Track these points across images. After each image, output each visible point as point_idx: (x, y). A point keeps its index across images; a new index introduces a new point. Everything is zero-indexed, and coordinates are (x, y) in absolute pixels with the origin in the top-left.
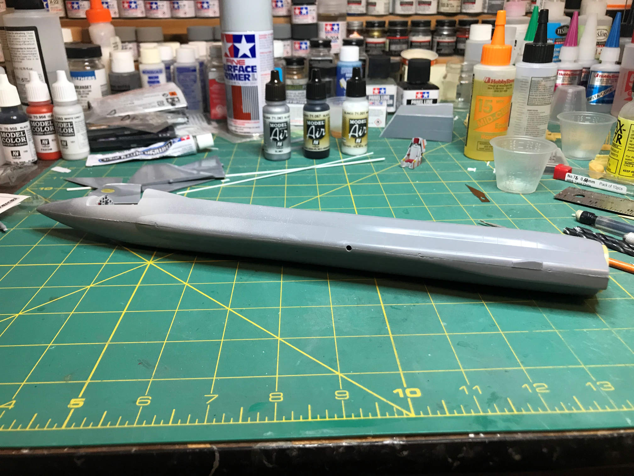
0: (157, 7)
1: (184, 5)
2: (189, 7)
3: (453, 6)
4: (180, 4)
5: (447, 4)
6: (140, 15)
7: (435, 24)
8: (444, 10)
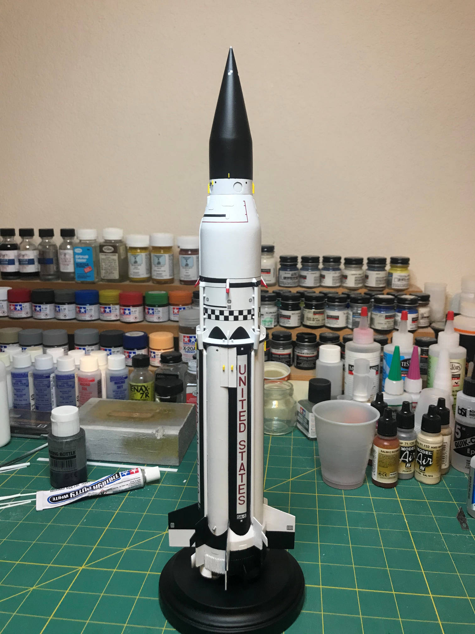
0: (40, 310)
1: (65, 309)
2: (69, 311)
3: (319, 320)
4: (61, 308)
5: (313, 318)
6: (24, 315)
7: (296, 338)
8: (310, 324)
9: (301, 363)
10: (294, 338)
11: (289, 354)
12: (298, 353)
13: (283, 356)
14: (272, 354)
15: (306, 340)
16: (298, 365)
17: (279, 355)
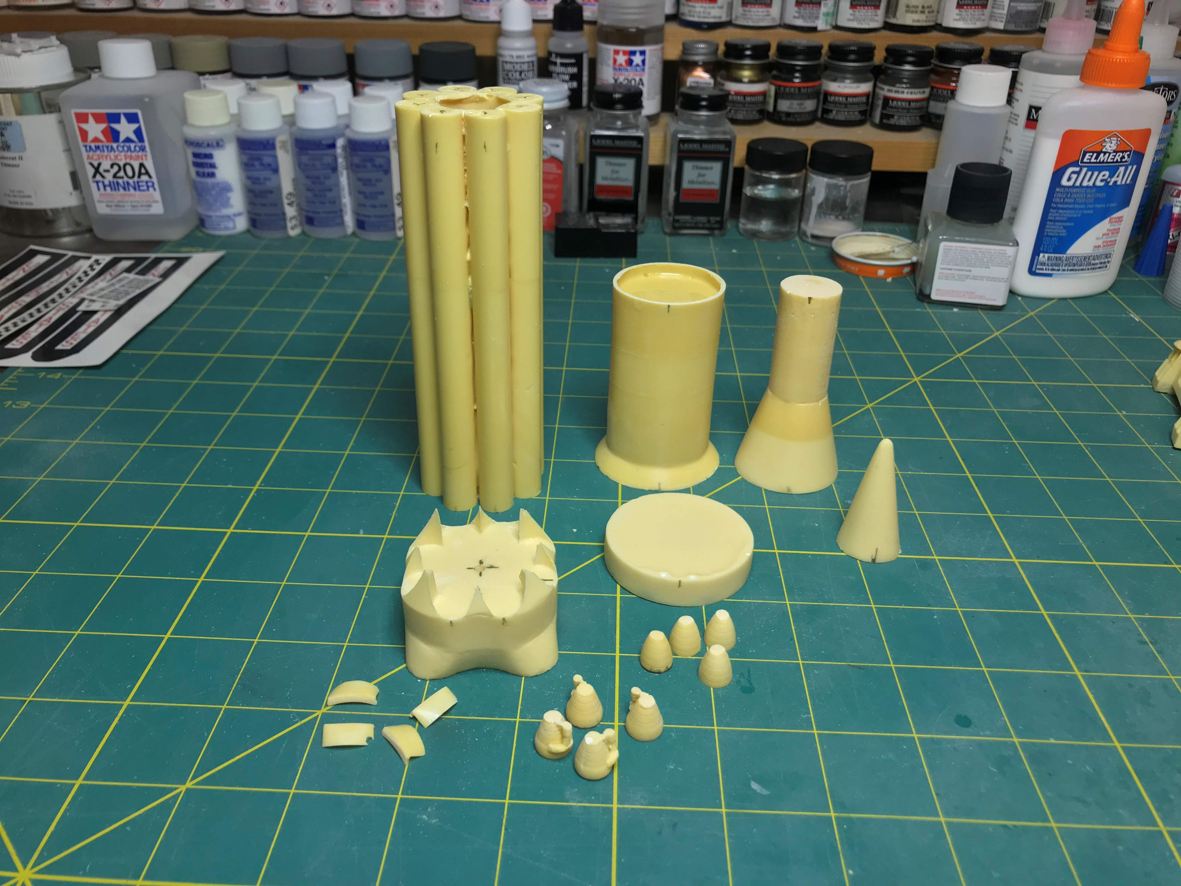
3: (933, 12)
5: (923, 7)
7: (884, 54)
8: (914, 21)
9: (893, 116)
10: (879, 57)
11: (867, 95)
12: (889, 91)
13: (855, 100)
14: (827, 94)
15: (910, 59)
16: (885, 121)
17: (847, 96)
